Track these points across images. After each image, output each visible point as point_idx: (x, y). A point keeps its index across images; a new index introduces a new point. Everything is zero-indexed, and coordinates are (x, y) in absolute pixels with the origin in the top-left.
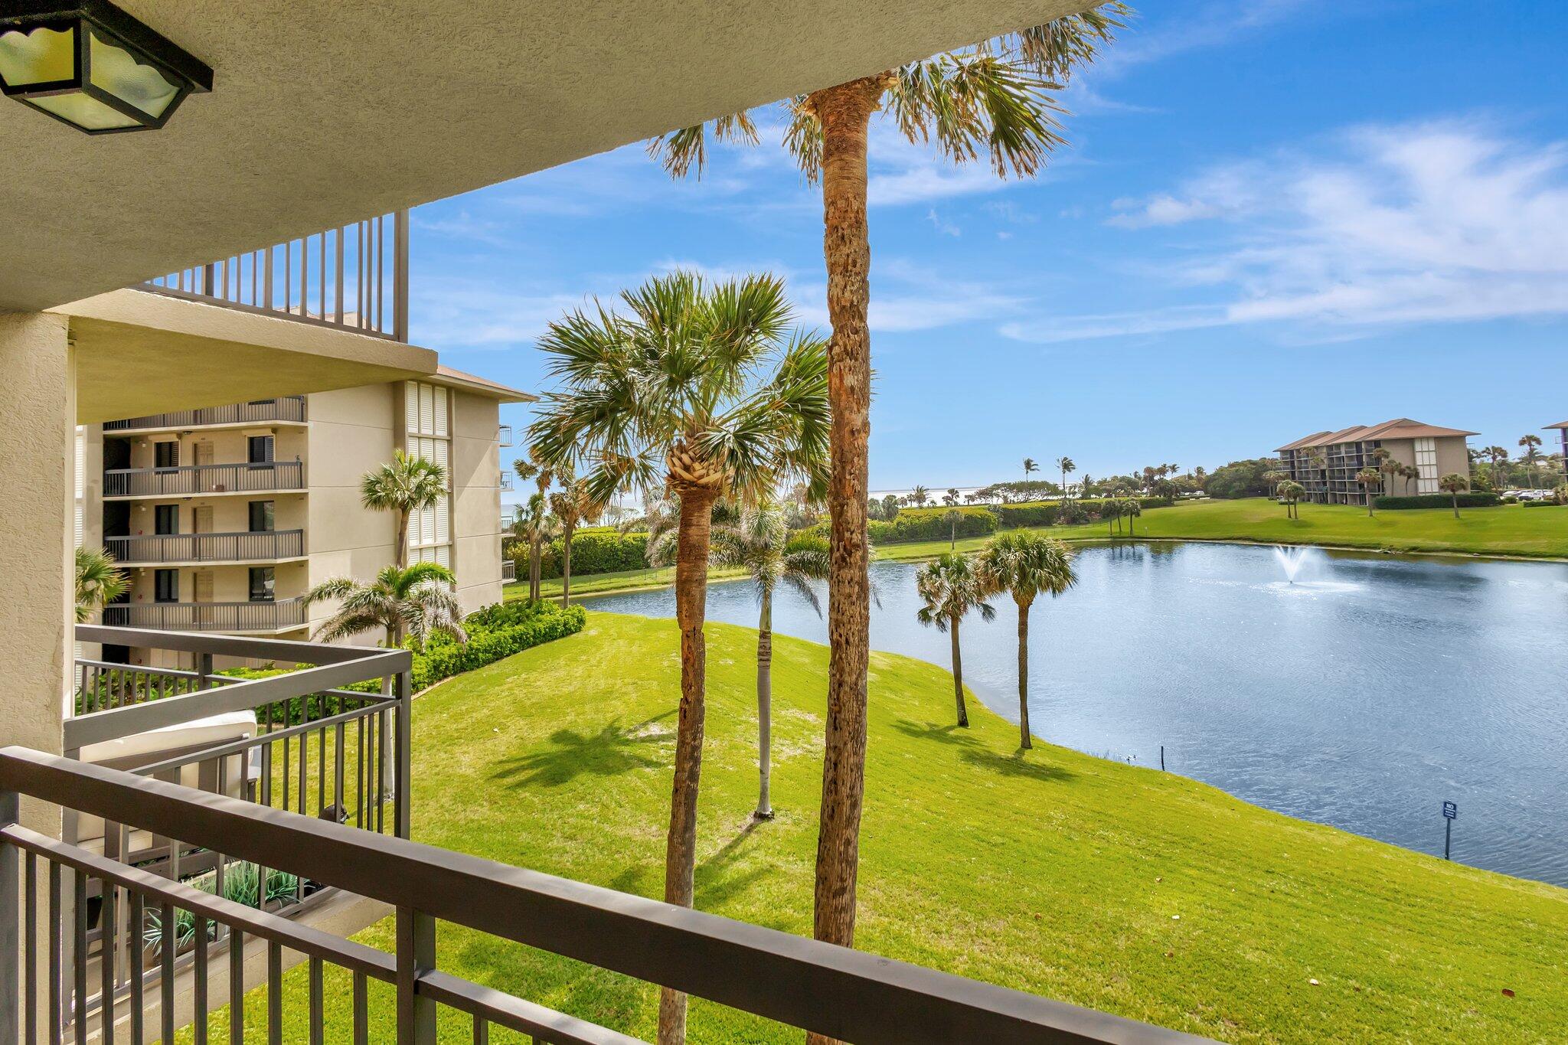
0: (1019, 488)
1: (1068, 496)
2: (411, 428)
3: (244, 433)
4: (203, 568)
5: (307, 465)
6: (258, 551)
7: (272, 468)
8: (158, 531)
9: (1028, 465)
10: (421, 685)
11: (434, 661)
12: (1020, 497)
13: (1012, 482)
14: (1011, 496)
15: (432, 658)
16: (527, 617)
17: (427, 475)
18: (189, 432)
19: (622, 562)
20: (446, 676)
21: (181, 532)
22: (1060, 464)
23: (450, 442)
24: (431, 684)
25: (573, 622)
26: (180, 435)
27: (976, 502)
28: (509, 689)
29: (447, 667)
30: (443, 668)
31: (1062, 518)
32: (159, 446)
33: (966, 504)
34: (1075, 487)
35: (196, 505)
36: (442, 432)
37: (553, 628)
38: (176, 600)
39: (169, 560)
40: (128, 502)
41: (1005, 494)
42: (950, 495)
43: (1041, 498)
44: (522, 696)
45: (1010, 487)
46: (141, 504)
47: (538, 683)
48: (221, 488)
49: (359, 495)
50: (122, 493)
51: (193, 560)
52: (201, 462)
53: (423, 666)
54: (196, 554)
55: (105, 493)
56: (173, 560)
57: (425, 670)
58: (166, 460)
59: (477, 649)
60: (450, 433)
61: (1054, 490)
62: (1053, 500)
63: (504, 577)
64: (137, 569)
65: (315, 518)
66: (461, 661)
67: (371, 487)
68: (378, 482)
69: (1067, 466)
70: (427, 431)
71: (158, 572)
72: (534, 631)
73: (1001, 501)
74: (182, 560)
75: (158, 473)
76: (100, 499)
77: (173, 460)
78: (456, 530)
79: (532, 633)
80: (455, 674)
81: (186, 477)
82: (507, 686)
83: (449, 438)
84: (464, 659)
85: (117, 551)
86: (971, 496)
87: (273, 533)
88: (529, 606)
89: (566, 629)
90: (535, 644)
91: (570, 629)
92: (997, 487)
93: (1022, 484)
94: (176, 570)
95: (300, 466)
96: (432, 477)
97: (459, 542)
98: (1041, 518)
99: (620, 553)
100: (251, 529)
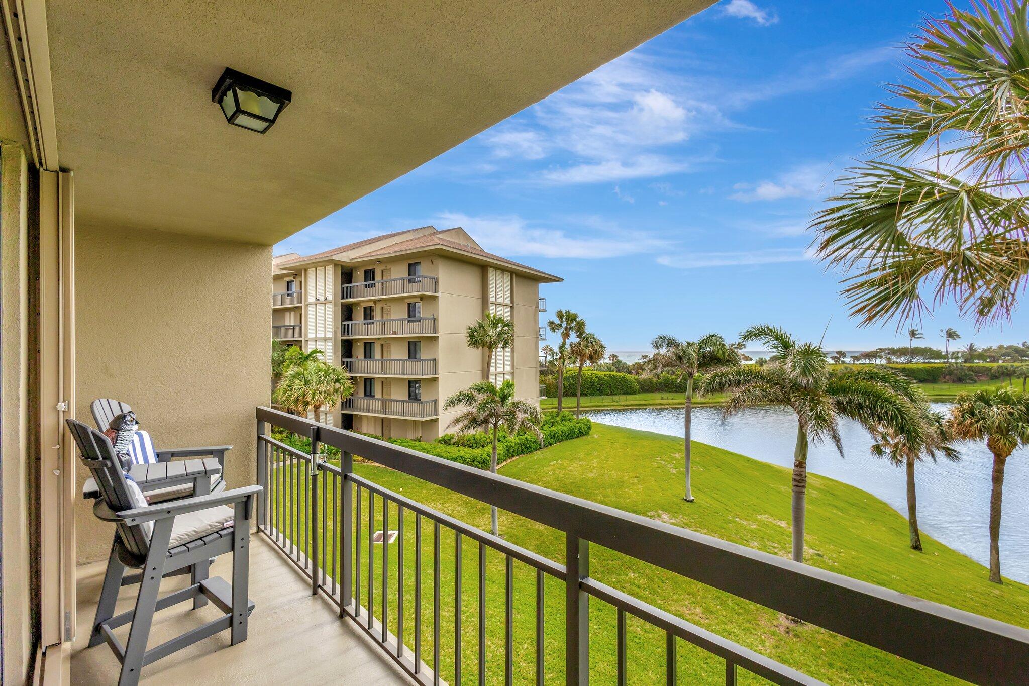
0: (902, 352)
1: (950, 360)
2: (492, 299)
3: (406, 300)
4: (386, 379)
5: (438, 319)
6: (414, 371)
7: (419, 321)
8: (365, 357)
9: (913, 334)
10: (501, 461)
11: (507, 446)
12: (903, 359)
13: (896, 347)
14: (894, 359)
15: (506, 444)
16: (557, 422)
17: (504, 327)
18: (380, 300)
19: (598, 390)
20: (513, 456)
21: (376, 358)
22: (944, 334)
23: (512, 307)
24: (505, 460)
25: (584, 428)
26: (375, 302)
27: (860, 362)
28: (553, 470)
29: (514, 451)
30: (511, 451)
31: (948, 377)
32: (365, 308)
33: (852, 362)
34: (958, 352)
35: (383, 343)
36: (508, 302)
37: (573, 431)
38: (374, 396)
39: (371, 374)
40: (352, 340)
41: (888, 356)
42: (838, 356)
43: (923, 361)
44: (562, 476)
45: (893, 352)
46: (357, 341)
47: (570, 468)
48: (395, 333)
49: (464, 339)
50: (349, 335)
51: (382, 374)
52: (385, 317)
53: (502, 449)
54: (383, 371)
55: (342, 335)
56: (374, 374)
57: (503, 451)
58: (369, 317)
59: (530, 441)
60: (512, 302)
61: (937, 355)
62: (934, 363)
63: (541, 395)
64: (356, 377)
65: (442, 351)
66: (521, 447)
67: (472, 332)
68: (476, 331)
69: (951, 335)
70: (500, 300)
71: (366, 380)
72: (562, 432)
73: (884, 362)
74: (377, 374)
75: (365, 324)
76: (340, 338)
77: (372, 317)
78: (515, 364)
79: (561, 433)
80: (518, 455)
81: (378, 325)
82: (551, 468)
83: (511, 305)
84: (523, 447)
85: (349, 367)
86: (856, 357)
87: (420, 360)
88: (558, 416)
89: (580, 432)
90: (562, 440)
91: (582, 433)
92: (882, 350)
93: (906, 349)
94: (374, 379)
95: (435, 320)
96: (506, 329)
97: (516, 371)
98: (926, 377)
99: (596, 384)
100: (409, 358)
